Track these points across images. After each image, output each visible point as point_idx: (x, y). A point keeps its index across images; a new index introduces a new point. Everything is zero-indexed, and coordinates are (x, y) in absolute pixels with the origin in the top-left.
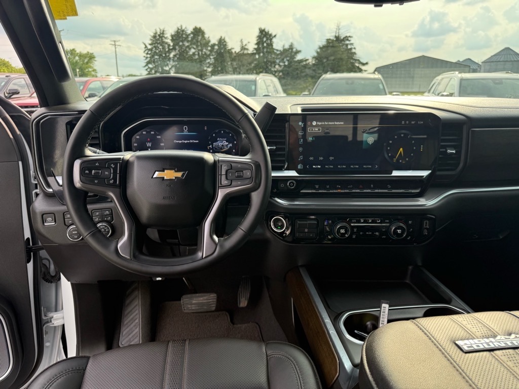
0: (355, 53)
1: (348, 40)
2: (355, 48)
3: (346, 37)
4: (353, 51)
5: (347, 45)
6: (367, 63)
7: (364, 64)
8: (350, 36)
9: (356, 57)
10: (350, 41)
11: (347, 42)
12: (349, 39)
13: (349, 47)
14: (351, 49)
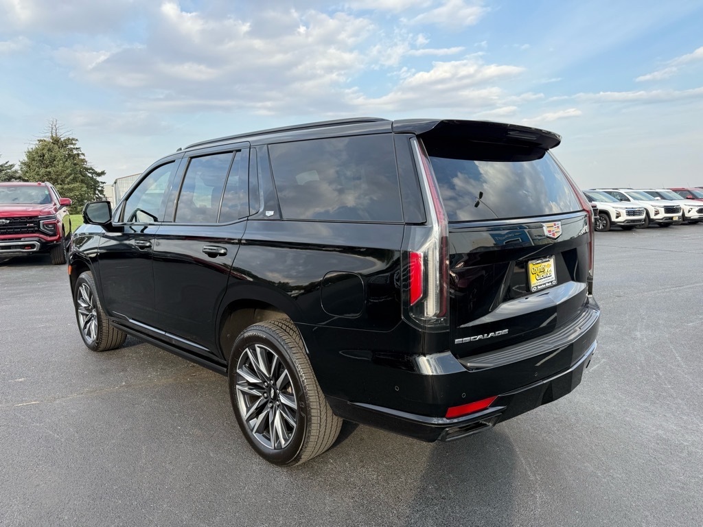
0: (83, 161)
1: (72, 144)
2: (83, 154)
3: (69, 139)
4: (82, 157)
5: (71, 150)
6: (103, 173)
7: (99, 175)
8: (73, 139)
9: (88, 165)
10: (75, 144)
11: (72, 146)
12: (74, 142)
13: (75, 152)
14: (78, 155)
